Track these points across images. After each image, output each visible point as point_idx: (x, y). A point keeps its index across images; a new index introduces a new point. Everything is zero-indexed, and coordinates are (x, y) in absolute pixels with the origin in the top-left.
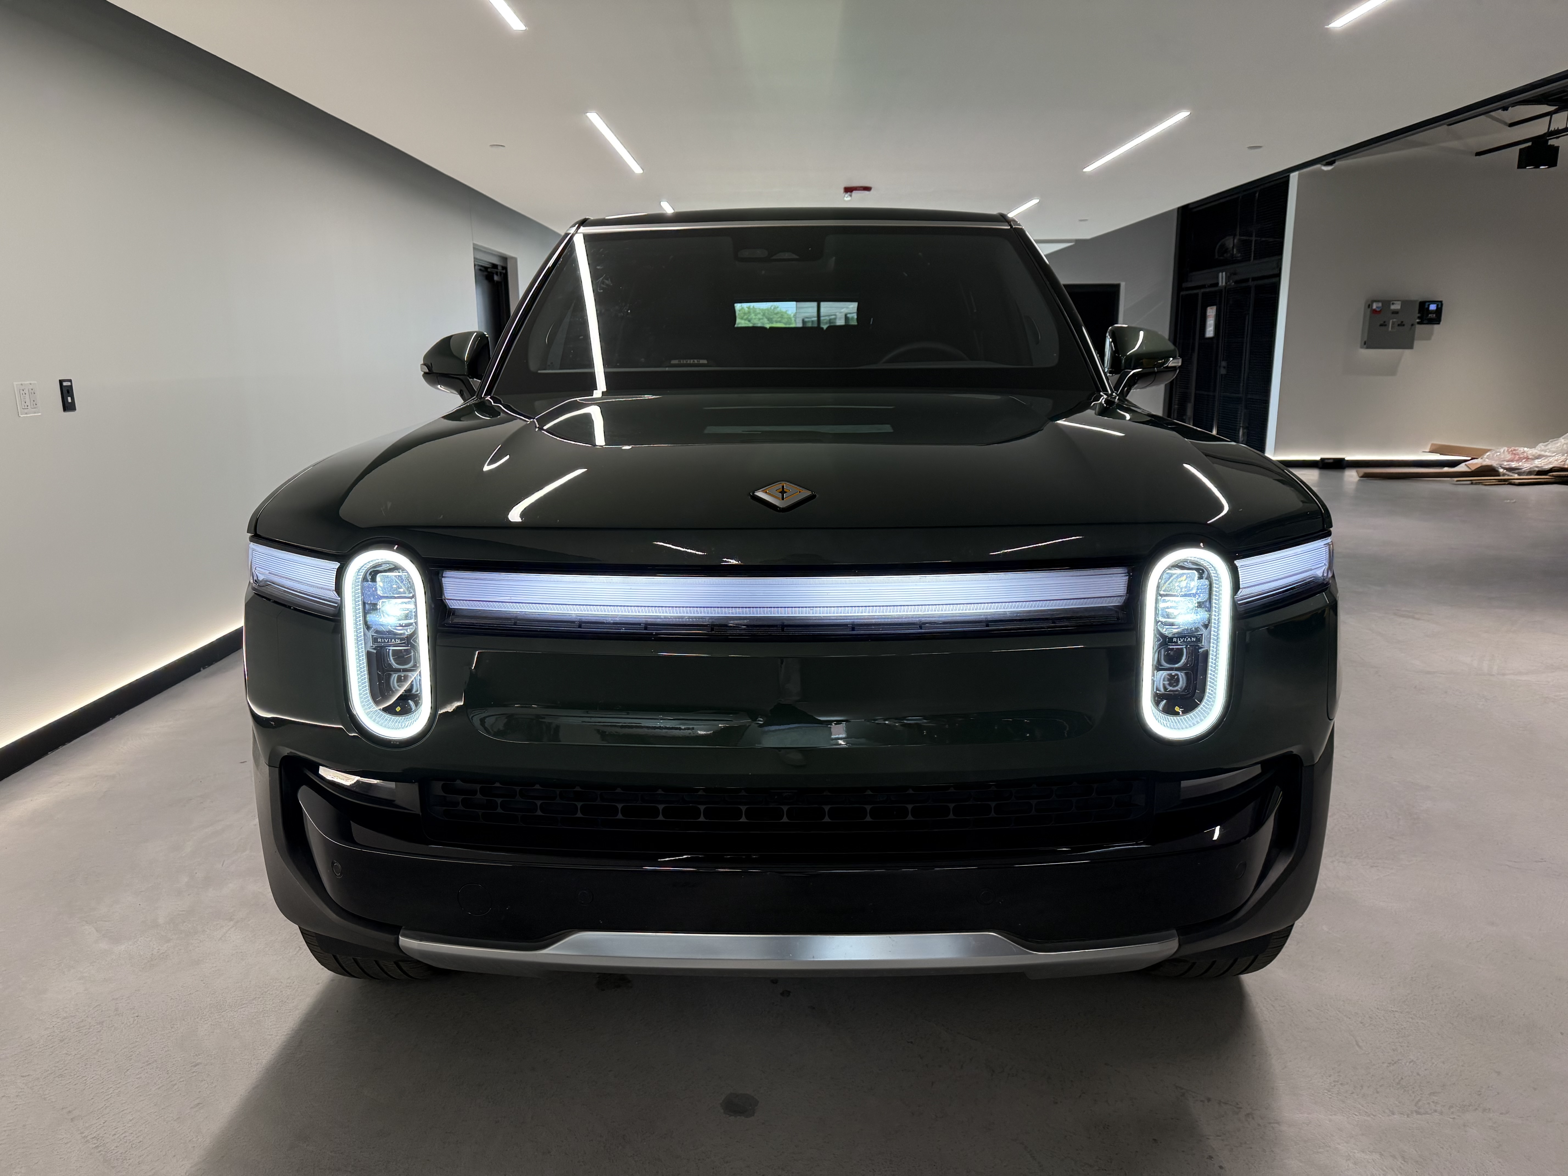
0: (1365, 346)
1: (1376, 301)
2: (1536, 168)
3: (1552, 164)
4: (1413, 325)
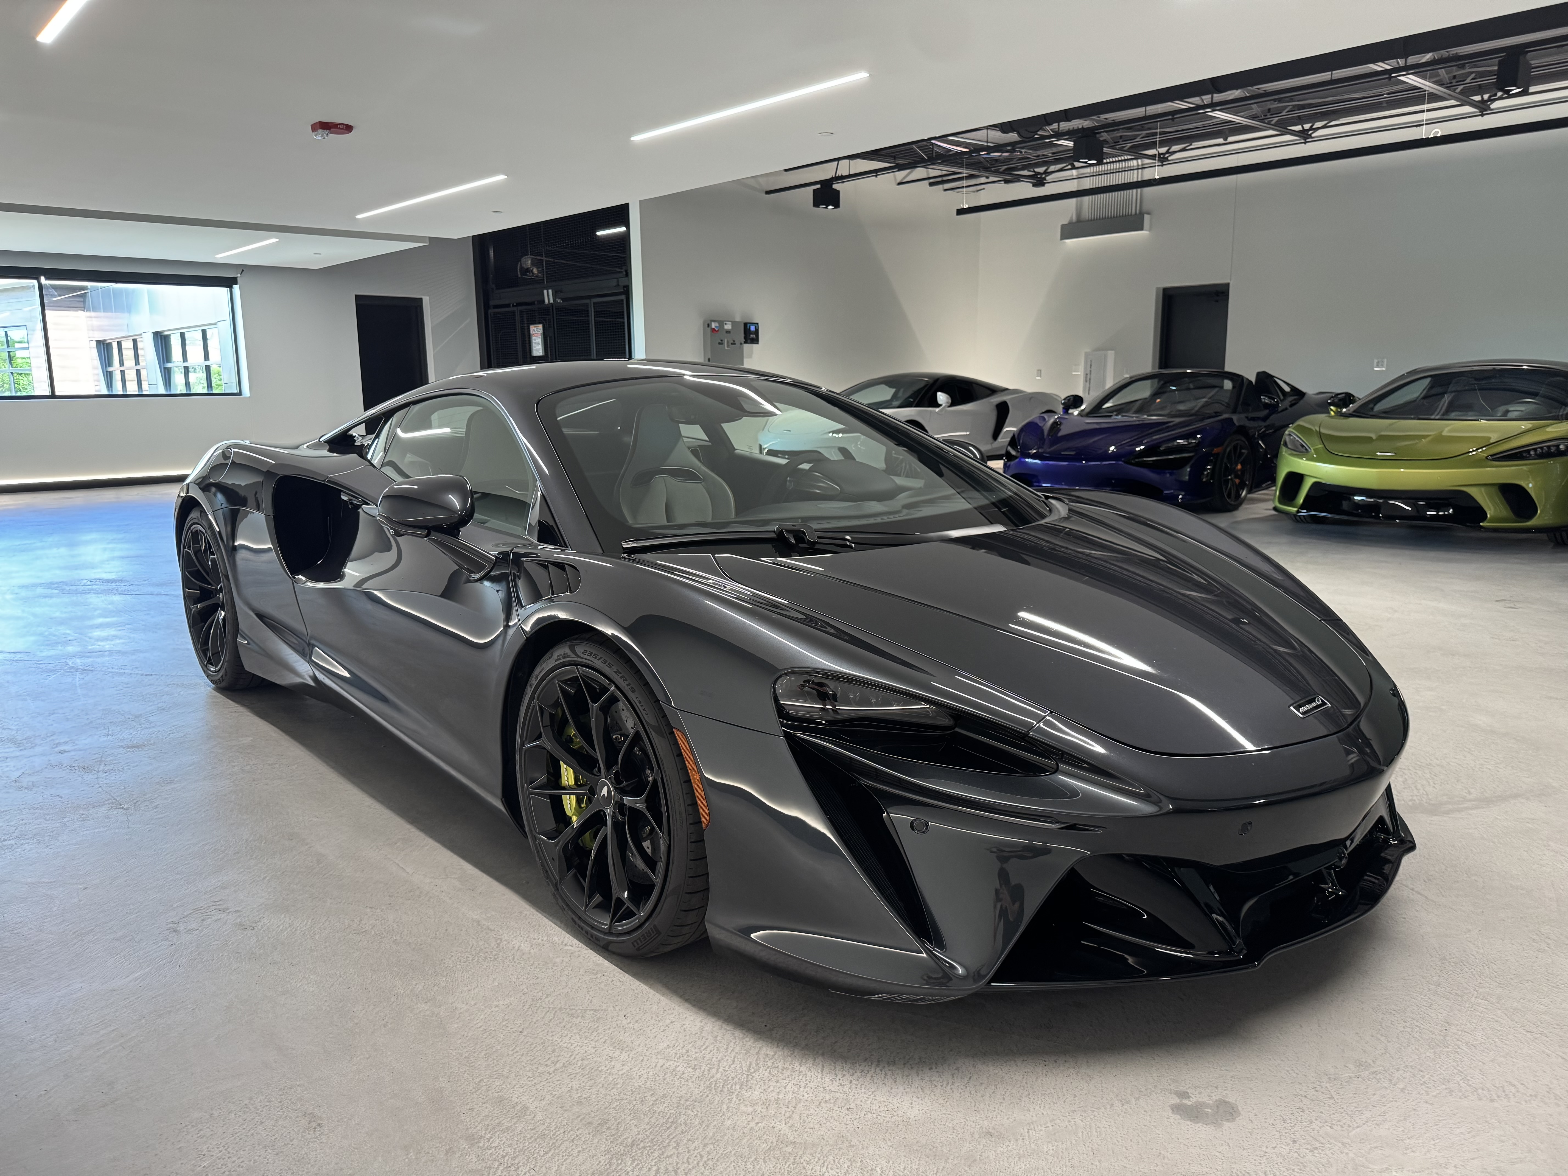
1: (714, 321)
2: (826, 208)
3: (837, 205)
4: (741, 344)
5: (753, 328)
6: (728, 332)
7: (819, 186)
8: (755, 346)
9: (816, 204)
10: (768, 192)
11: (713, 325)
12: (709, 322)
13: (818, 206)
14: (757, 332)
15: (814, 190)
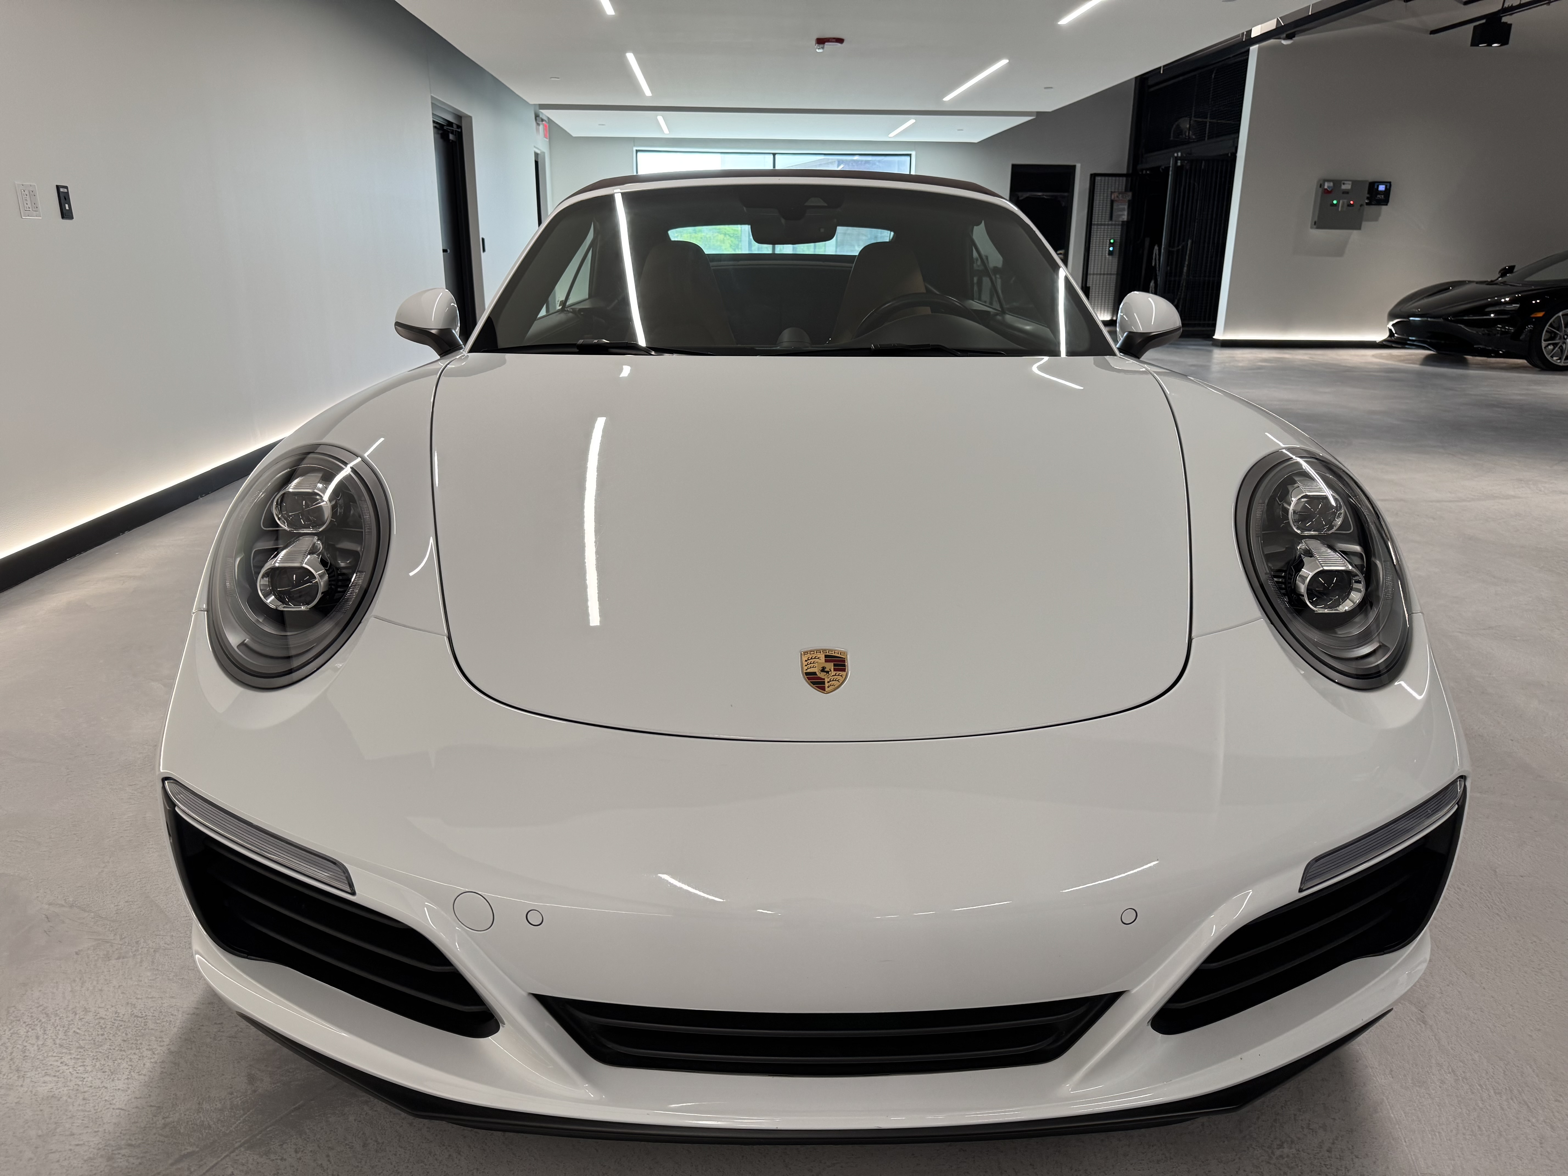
0: (1315, 227)
1: (1327, 181)
2: (1490, 45)
3: (1504, 41)
4: (1361, 205)
5: (1382, 188)
6: (1346, 192)
7: (1484, 21)
8: (1384, 208)
9: (1475, 43)
10: (1433, 32)
11: (1326, 186)
12: (1322, 182)
13: (1478, 46)
14: (1387, 192)
15: (1475, 27)
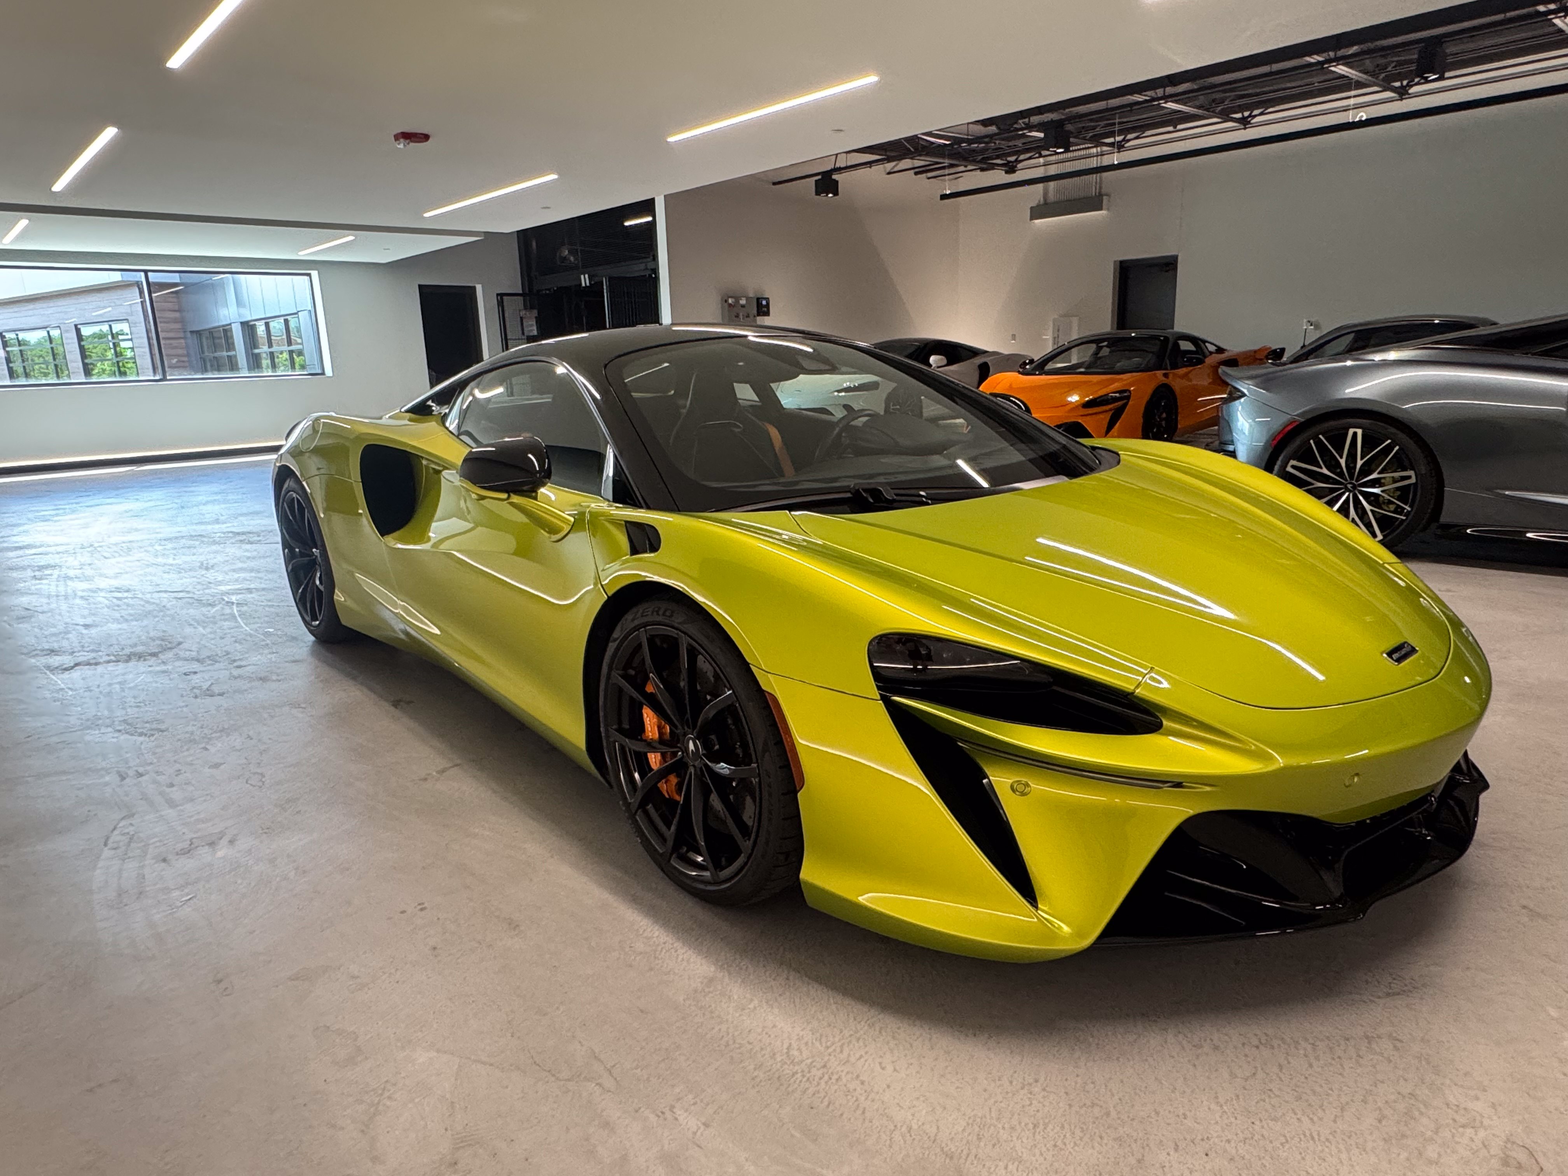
1: (731, 297)
2: (827, 196)
3: (836, 193)
4: (754, 316)
5: (764, 302)
6: (743, 306)
7: (819, 177)
9: (818, 193)
10: (774, 184)
11: (730, 301)
12: (726, 298)
14: (768, 306)
15: (815, 181)
